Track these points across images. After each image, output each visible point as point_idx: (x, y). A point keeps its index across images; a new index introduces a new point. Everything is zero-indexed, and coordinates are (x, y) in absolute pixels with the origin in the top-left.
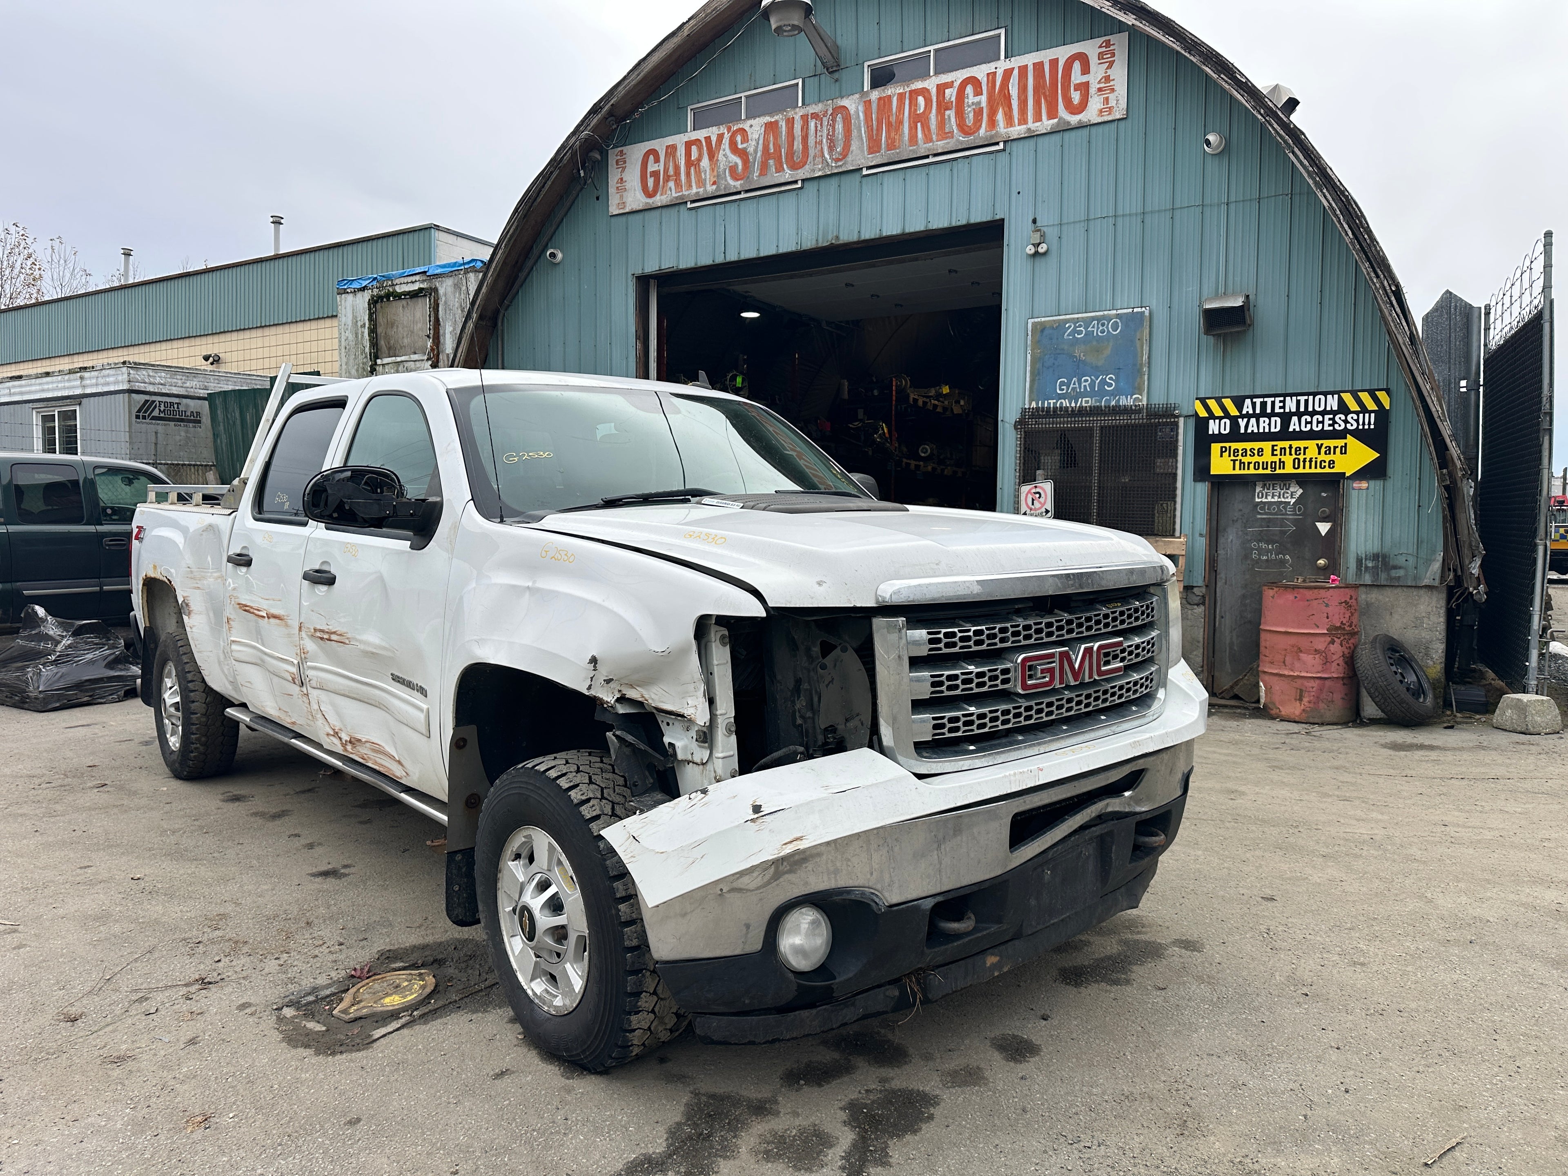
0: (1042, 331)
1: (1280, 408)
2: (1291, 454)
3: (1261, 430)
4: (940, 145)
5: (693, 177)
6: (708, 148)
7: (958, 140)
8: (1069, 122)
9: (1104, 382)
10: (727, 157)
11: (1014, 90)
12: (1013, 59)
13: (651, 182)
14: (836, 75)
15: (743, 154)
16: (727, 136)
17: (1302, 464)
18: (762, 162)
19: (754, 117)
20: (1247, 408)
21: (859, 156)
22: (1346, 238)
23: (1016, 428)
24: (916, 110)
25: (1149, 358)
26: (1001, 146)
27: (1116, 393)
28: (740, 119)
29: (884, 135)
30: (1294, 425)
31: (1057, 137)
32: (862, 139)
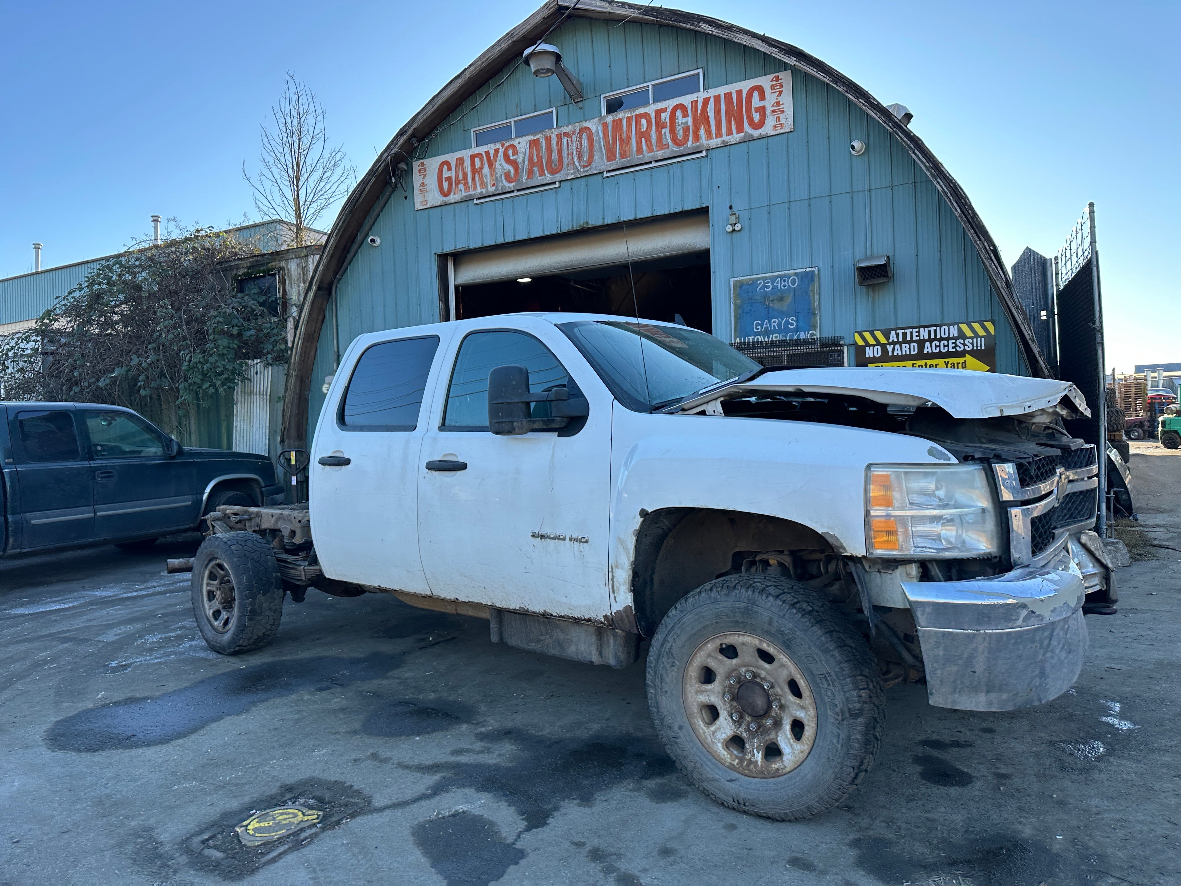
0: (741, 286)
1: (917, 336)
3: (904, 353)
4: (660, 154)
5: (477, 181)
6: (487, 159)
7: (672, 150)
8: (752, 135)
9: (787, 322)
10: (502, 166)
11: (711, 113)
12: (709, 91)
13: (446, 185)
14: (580, 105)
15: (514, 163)
16: (501, 151)
18: (529, 169)
19: (521, 137)
20: (893, 337)
21: (600, 163)
22: (956, 213)
24: (640, 129)
25: (819, 303)
26: (704, 153)
27: (797, 330)
28: (511, 138)
29: (618, 147)
30: (927, 348)
31: (745, 144)
32: (602, 151)
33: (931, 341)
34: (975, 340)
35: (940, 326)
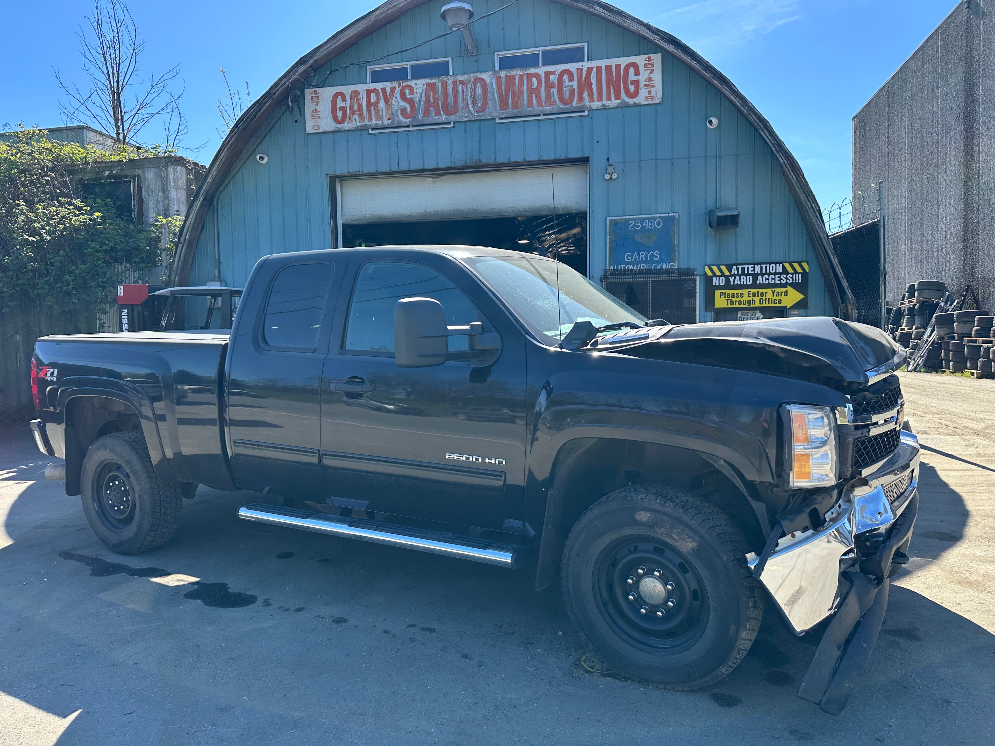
1: (752, 271)
2: (758, 296)
3: (742, 283)
4: (548, 109)
5: (373, 114)
6: (383, 95)
7: (560, 107)
8: (628, 103)
9: (653, 255)
10: (397, 102)
11: (594, 80)
12: (593, 62)
13: (340, 114)
14: (475, 58)
15: (410, 102)
16: (398, 89)
17: (764, 301)
18: (425, 109)
19: (418, 79)
20: (734, 271)
21: (493, 110)
22: (793, 180)
23: (601, 281)
24: (531, 86)
25: (678, 242)
26: (586, 112)
27: (660, 261)
28: (407, 79)
29: (510, 99)
30: (760, 280)
31: (622, 109)
32: (495, 100)
33: (762, 275)
34: (794, 275)
35: (770, 264)
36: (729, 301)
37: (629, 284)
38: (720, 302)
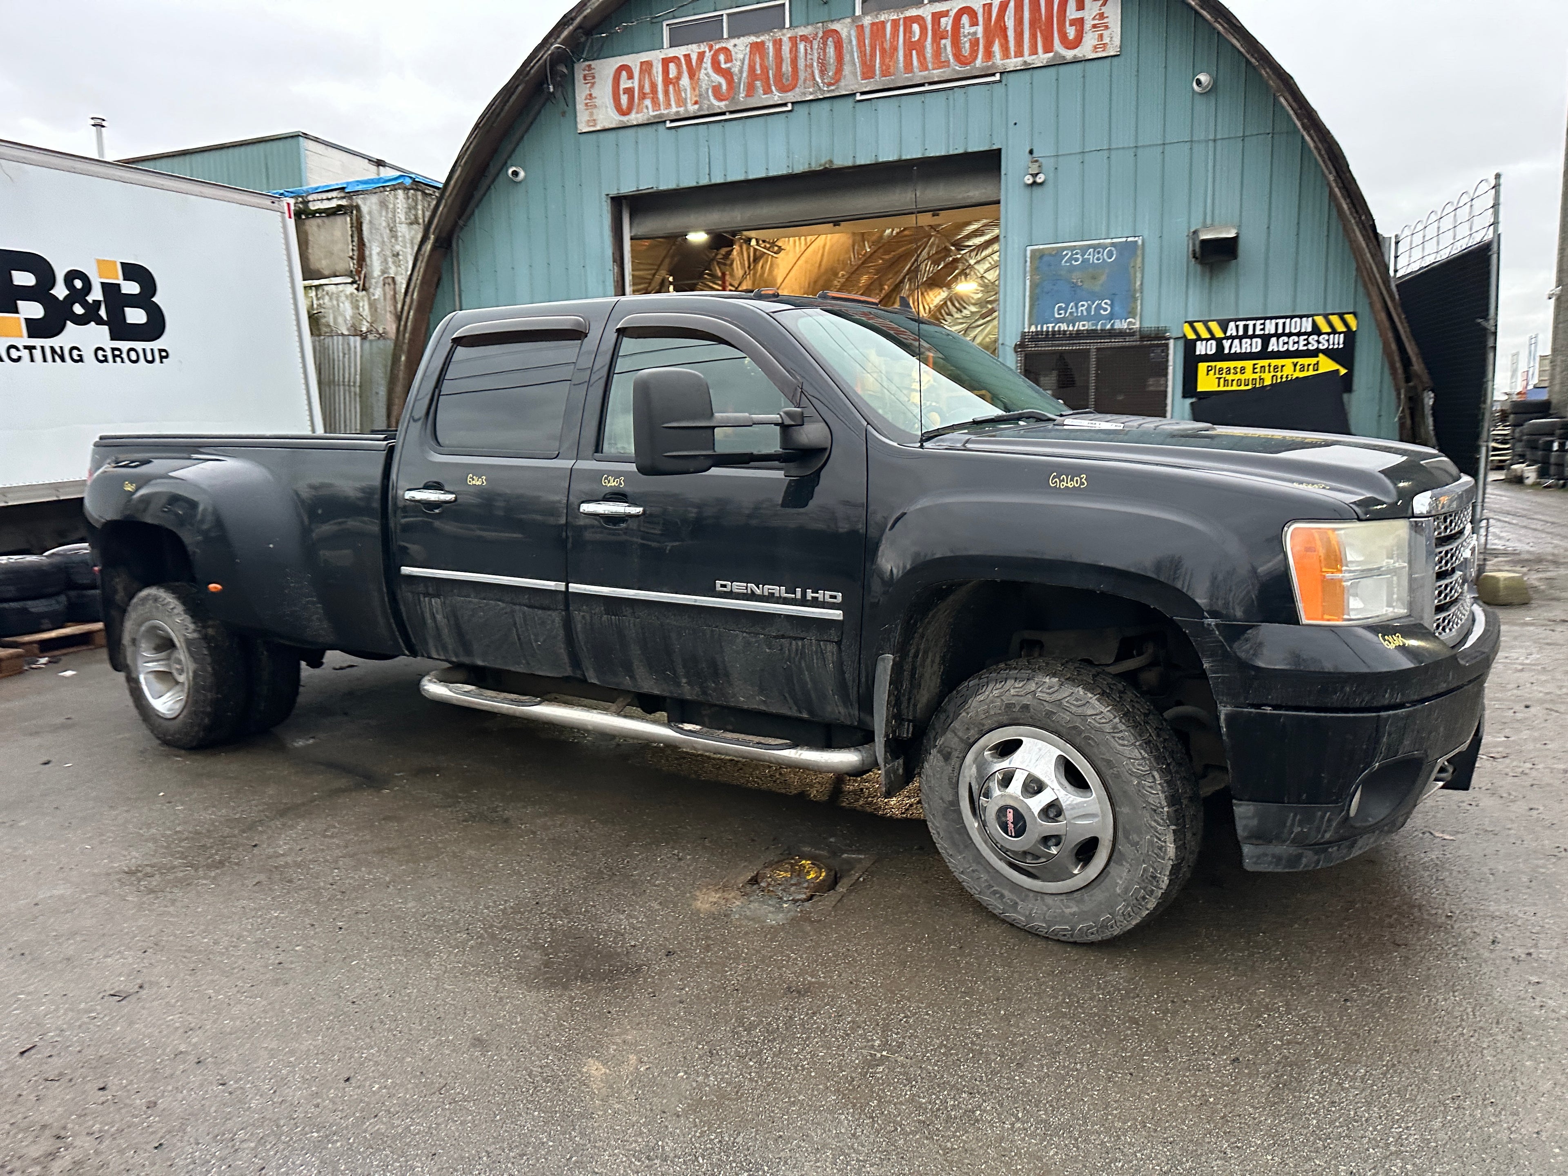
0: (1041, 257)
1: (1261, 330)
2: (1269, 371)
3: (1244, 351)
4: (937, 74)
5: (672, 96)
6: (687, 66)
7: (954, 70)
8: (1064, 57)
9: (1099, 307)
10: (708, 76)
11: (1010, 22)
13: (624, 99)
15: (727, 74)
16: (708, 55)
17: (1279, 380)
18: (749, 84)
19: (739, 37)
20: (1231, 330)
21: (852, 81)
22: (1331, 176)
23: (1016, 350)
24: (910, 38)
25: (1142, 284)
26: (998, 75)
27: (1111, 317)
28: (722, 38)
29: (878, 61)
30: (1273, 346)
31: (1053, 70)
32: (854, 64)
33: (1278, 336)
34: (1332, 336)
35: (1292, 317)
36: (1222, 381)
37: (1061, 354)
38: (1206, 382)
